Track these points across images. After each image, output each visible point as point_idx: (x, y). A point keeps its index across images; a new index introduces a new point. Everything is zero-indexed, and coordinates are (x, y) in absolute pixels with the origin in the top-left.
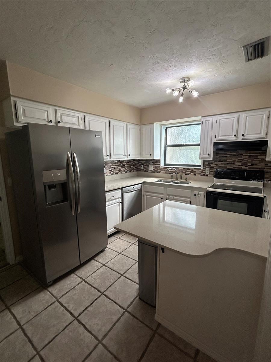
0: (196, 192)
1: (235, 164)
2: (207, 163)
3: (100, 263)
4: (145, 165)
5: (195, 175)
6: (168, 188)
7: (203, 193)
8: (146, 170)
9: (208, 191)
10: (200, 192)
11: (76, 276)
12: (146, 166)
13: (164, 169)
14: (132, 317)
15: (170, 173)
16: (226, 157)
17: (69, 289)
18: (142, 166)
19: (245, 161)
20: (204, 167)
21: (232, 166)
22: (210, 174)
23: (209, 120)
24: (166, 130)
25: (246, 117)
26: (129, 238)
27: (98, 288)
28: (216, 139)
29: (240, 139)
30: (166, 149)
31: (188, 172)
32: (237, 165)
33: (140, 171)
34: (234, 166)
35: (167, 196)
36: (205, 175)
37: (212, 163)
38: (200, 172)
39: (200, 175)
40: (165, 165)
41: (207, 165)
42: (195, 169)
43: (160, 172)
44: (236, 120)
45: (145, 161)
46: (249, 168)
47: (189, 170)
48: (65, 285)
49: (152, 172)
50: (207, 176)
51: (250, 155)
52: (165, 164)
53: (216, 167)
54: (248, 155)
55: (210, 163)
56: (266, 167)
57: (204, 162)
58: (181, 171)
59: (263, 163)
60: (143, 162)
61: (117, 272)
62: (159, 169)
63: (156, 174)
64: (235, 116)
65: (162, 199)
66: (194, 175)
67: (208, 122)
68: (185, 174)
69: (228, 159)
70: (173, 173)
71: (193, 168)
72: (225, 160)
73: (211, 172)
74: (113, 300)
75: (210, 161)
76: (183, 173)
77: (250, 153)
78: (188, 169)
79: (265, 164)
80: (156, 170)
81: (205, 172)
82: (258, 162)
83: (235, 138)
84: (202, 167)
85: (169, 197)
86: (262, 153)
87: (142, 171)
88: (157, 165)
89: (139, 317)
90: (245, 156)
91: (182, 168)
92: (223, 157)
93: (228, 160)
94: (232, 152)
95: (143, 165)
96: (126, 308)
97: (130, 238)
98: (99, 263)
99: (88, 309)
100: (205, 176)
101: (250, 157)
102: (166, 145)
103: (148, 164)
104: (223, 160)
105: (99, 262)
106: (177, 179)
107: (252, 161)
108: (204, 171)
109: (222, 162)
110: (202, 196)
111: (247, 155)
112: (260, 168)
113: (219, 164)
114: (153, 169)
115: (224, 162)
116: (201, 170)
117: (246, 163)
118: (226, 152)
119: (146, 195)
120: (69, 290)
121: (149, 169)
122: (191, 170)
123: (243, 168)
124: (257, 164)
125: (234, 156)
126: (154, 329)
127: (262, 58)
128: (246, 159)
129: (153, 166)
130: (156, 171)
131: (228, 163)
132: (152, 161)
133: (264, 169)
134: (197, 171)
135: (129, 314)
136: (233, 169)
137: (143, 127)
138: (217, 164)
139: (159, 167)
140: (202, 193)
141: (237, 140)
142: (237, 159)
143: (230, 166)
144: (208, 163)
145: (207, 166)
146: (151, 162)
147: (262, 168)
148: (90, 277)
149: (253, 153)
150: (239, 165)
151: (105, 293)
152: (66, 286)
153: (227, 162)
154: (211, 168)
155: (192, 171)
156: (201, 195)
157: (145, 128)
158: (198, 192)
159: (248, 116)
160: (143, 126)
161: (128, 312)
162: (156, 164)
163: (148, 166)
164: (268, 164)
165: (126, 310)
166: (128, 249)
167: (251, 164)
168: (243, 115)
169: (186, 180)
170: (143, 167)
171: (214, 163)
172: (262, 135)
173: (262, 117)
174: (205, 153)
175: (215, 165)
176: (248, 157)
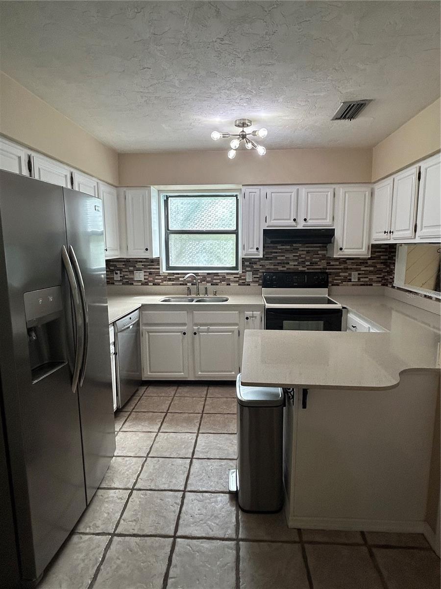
0: (248, 313)
1: (289, 263)
2: (248, 263)
3: (121, 491)
4: (126, 271)
5: (230, 285)
6: (195, 312)
7: (259, 313)
8: (127, 280)
9: (268, 309)
10: (254, 313)
11: (88, 537)
12: (129, 273)
13: (168, 277)
14: (255, 544)
15: (181, 284)
16: (276, 253)
17: (93, 566)
18: (117, 274)
19: (302, 258)
20: (244, 271)
21: (285, 267)
22: (253, 281)
23: (255, 192)
24: (166, 202)
25: (308, 192)
26: (140, 425)
27: (158, 533)
28: (267, 224)
29: (301, 226)
30: (168, 238)
31: (217, 279)
32: (292, 265)
33: (114, 284)
34: (287, 266)
35: (195, 328)
36: (246, 283)
37: (256, 264)
38: (237, 279)
39: (238, 284)
40: (167, 270)
41: (247, 266)
42: (228, 274)
43: (161, 284)
44: (294, 195)
45: (124, 261)
46: (308, 269)
47: (218, 277)
48: (79, 564)
49: (142, 284)
50: (249, 285)
51: (308, 249)
52: (168, 268)
53: (261, 269)
54: (306, 249)
55: (252, 263)
56: (328, 267)
57: (243, 261)
58: (204, 279)
59: (325, 261)
60: (119, 265)
61: (171, 490)
62: (157, 277)
63: (151, 288)
64: (294, 189)
65: (184, 334)
66: (227, 285)
67: (254, 195)
68: (212, 285)
69: (279, 256)
70: (188, 284)
71: (224, 273)
72: (276, 258)
73: (254, 277)
74: (204, 535)
75: (253, 260)
76: (208, 282)
77: (307, 247)
78: (217, 274)
79: (327, 263)
80: (151, 279)
81: (245, 279)
82: (318, 260)
83: (294, 223)
84: (240, 271)
85: (198, 329)
86: (323, 247)
87: (117, 283)
88: (154, 270)
89: (266, 538)
90: (302, 250)
91: (205, 273)
92: (272, 252)
93: (278, 258)
94: (284, 245)
95: (121, 270)
96: (234, 536)
97: (143, 424)
98: (117, 491)
99: (171, 574)
100: (245, 285)
101: (308, 252)
102: (168, 230)
103: (131, 268)
104: (272, 258)
105: (116, 489)
106: (199, 294)
107: (311, 258)
108: (244, 277)
109: (270, 261)
110: (258, 318)
111: (304, 249)
112: (321, 269)
113: (267, 264)
114: (145, 279)
115: (274, 261)
116: (239, 276)
117: (303, 262)
118: (276, 245)
119: (148, 332)
120: (96, 568)
121: (135, 279)
122: (221, 276)
123: (299, 269)
124: (317, 263)
125: (287, 250)
126: (297, 539)
127: (351, 120)
128: (304, 256)
129: (145, 272)
130: (150, 281)
131: (280, 262)
132: (141, 262)
133: (326, 269)
134: (232, 277)
135: (247, 543)
136: (287, 271)
137: (125, 191)
138: (264, 264)
139: (158, 274)
140: (257, 314)
141: (296, 227)
142: (291, 256)
143: (283, 267)
144: (250, 263)
145: (248, 269)
146: (138, 263)
147: (323, 269)
148: (122, 522)
149: (312, 247)
150: (294, 265)
151: (179, 534)
152: (82, 565)
153: (277, 261)
154: (255, 272)
155: (223, 279)
156: (256, 317)
157: (130, 193)
158: (252, 313)
159: (310, 192)
160: (125, 189)
161: (242, 540)
162: (150, 269)
163: (132, 272)
164: (330, 263)
165: (237, 540)
166: (156, 445)
167: (311, 263)
168: (304, 191)
169: (215, 295)
170: (119, 275)
171: (258, 263)
172: (328, 221)
173: (327, 195)
174: (251, 247)
175: (260, 265)
176: (305, 252)
